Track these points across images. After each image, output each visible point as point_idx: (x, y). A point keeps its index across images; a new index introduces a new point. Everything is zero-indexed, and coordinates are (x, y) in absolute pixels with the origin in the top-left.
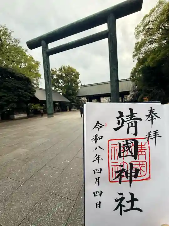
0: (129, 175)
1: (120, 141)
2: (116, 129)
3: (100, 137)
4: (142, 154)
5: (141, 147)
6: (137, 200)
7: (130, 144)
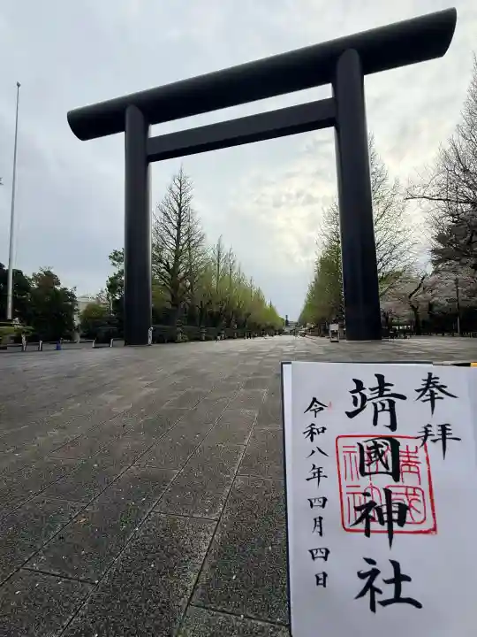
0: (385, 517)
1: (361, 440)
2: (351, 415)
3: (320, 430)
4: (410, 472)
5: (408, 456)
6: (408, 579)
7: (382, 447)
